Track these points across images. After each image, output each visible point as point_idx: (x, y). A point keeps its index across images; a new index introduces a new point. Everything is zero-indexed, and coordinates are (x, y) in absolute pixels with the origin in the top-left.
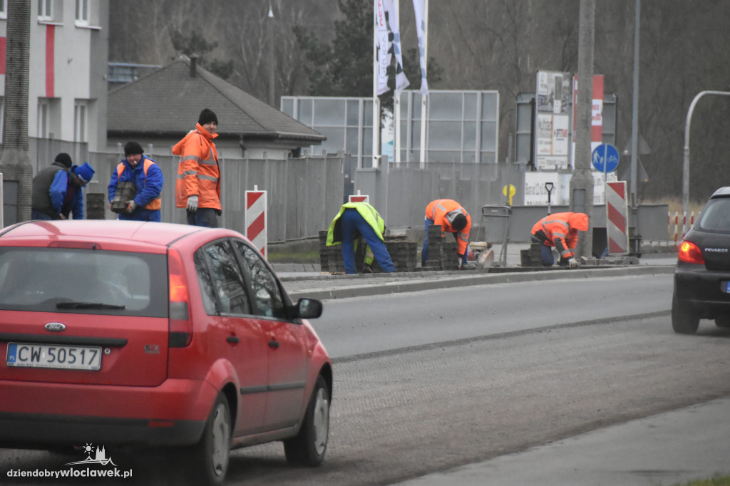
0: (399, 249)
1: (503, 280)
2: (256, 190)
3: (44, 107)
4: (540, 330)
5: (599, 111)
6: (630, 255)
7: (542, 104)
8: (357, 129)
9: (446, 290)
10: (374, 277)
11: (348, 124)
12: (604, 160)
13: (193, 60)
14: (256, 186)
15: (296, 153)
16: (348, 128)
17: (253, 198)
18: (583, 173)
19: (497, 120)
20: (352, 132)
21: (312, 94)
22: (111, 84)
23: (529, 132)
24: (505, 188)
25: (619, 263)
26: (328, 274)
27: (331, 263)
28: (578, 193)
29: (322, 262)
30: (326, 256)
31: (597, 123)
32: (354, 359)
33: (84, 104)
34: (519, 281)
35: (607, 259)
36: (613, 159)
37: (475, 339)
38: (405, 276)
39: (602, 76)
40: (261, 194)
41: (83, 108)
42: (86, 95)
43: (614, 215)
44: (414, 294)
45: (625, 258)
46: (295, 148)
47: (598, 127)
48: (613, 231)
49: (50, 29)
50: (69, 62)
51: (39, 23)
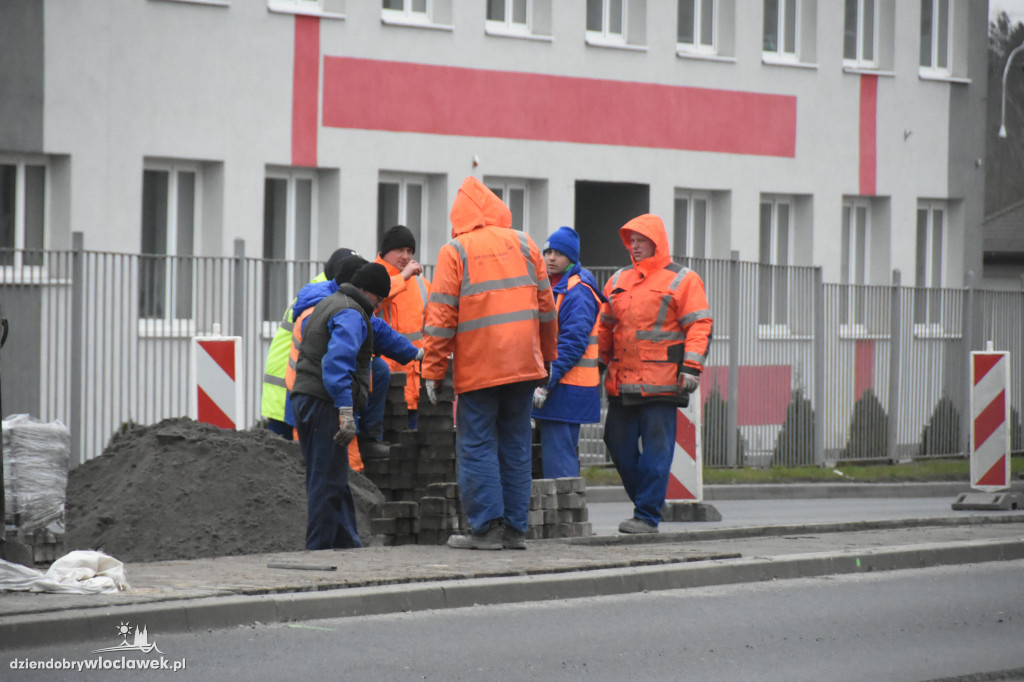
2: (990, 351)
3: (859, 212)
14: (990, 344)
17: (984, 365)
33: (939, 207)
40: (998, 358)
41: (938, 215)
42: (942, 192)
49: (869, 81)
50: (906, 136)
51: (846, 72)
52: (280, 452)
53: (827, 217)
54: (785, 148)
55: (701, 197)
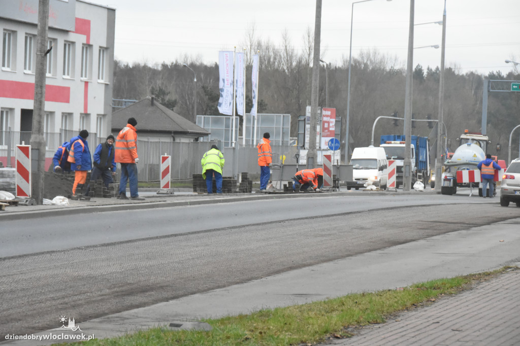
0: (228, 183)
1: (272, 198)
2: (166, 155)
3: (83, 118)
4: (280, 222)
5: (334, 124)
6: (333, 187)
7: (308, 120)
8: (229, 130)
9: (244, 202)
10: (214, 195)
11: (226, 128)
12: (333, 145)
13: (152, 98)
14: (166, 154)
15: (197, 140)
16: (225, 130)
17: (164, 159)
18: (313, 150)
19: (290, 127)
20: (227, 131)
21: (211, 115)
22: (113, 108)
23: (303, 132)
24: (281, 156)
25: (328, 190)
26: (196, 193)
27: (198, 189)
28: (310, 159)
29: (194, 188)
30: (195, 185)
31: (332, 129)
32: (187, 235)
33: (101, 116)
34: (279, 198)
35: (323, 189)
36: (337, 145)
37: (247, 226)
38: (229, 195)
39: (335, 109)
40: (168, 157)
41: (101, 118)
42: (102, 113)
43: (326, 169)
44: (228, 203)
45: (331, 189)
46: (196, 137)
47: (333, 131)
48: (325, 176)
49: (86, 83)
50: (95, 98)
51: (81, 81)
52: (56, 177)
53: (77, 118)
54: (67, 101)
55: (48, 113)
